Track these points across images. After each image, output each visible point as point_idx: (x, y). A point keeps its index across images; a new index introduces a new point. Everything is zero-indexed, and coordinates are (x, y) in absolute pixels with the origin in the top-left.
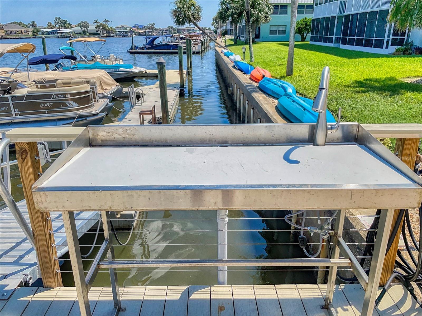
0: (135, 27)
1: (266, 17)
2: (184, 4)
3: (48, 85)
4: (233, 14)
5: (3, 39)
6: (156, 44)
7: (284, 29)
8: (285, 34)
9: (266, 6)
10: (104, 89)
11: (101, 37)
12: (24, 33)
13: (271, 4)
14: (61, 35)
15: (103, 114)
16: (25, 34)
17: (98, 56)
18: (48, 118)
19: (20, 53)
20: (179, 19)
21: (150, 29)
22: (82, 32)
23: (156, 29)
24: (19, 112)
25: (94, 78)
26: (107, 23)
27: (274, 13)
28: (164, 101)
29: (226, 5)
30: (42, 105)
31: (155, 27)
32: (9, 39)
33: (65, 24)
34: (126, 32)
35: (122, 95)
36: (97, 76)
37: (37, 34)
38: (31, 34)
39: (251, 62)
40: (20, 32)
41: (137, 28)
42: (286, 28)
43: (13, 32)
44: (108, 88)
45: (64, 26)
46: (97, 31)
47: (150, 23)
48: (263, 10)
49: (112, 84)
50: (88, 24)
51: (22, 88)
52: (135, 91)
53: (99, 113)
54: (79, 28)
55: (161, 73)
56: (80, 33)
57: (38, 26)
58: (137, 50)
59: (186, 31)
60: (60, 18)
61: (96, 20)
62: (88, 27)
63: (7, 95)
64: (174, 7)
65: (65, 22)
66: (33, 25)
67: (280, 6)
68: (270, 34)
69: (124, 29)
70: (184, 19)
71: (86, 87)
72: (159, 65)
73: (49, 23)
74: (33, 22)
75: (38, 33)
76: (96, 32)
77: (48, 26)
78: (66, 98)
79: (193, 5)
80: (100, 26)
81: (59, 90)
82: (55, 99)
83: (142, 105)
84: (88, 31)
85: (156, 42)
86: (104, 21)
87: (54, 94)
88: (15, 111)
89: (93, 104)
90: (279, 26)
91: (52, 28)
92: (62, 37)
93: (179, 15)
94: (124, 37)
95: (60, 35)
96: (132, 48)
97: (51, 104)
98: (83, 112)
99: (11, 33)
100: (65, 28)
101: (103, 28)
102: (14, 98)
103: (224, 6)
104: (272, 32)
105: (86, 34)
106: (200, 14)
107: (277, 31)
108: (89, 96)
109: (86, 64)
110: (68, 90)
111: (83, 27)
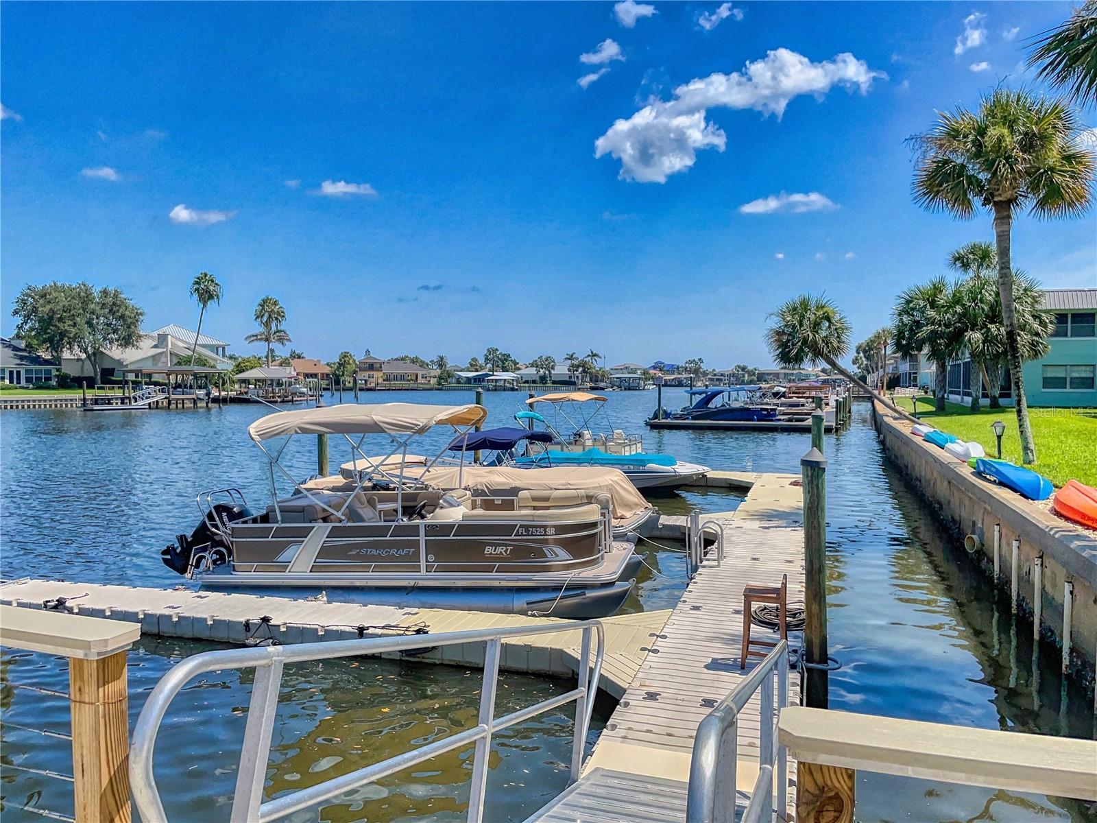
0: (654, 368)
1: (1034, 345)
2: (803, 316)
3: (498, 500)
4: (933, 338)
5: (378, 390)
6: (716, 408)
7: (1090, 375)
8: (1092, 388)
9: (1033, 316)
10: (619, 515)
11: (579, 389)
12: (420, 380)
13: (1047, 312)
14: (494, 384)
15: (627, 585)
16: (423, 381)
17: (587, 434)
18: (496, 584)
19: (452, 425)
20: (789, 352)
21: (690, 372)
22: (538, 378)
23: (704, 372)
24: (436, 564)
25: (600, 487)
26: (594, 360)
27: (1056, 334)
28: (816, 566)
29: (913, 316)
30: (489, 550)
31: (704, 367)
32: (389, 390)
33: (504, 362)
34: (635, 379)
35: (657, 533)
36: (606, 483)
37: (446, 381)
38: (433, 381)
39: (1025, 462)
40: (414, 378)
41: (661, 370)
42: (1094, 372)
43: (399, 377)
44: (628, 514)
45: (503, 367)
46: (570, 377)
47: (692, 359)
48: (1025, 326)
49: (637, 505)
50: (553, 362)
51: (451, 505)
52: (702, 528)
53: (617, 581)
54: (533, 371)
55: (812, 488)
56: (534, 382)
57: (450, 365)
58: (669, 421)
59: (782, 376)
60: (497, 350)
61: (570, 353)
62: (553, 368)
63: (417, 521)
64: (775, 323)
65: (506, 357)
66: (441, 363)
67: (1072, 314)
68: (1044, 388)
69: (629, 373)
70: (801, 350)
71: (591, 513)
72: (809, 468)
73: (472, 359)
74: (442, 358)
75: (449, 380)
76: (567, 379)
77: (471, 365)
78: (546, 537)
79: (828, 319)
80: (578, 366)
81: (533, 516)
82: (520, 538)
83: (718, 566)
84: (550, 377)
85: (716, 403)
86: (589, 356)
87: (521, 526)
88: (427, 561)
89: (602, 555)
90: (1071, 366)
91: (477, 371)
92: (496, 390)
93: (788, 341)
94: (629, 389)
95: (491, 385)
96: (656, 416)
97: (509, 548)
98: (581, 575)
99: (396, 379)
100: (505, 369)
101: (584, 371)
102: (432, 530)
103: (906, 319)
104: (1048, 382)
105: (546, 383)
106: (843, 337)
107: (1066, 378)
108: (596, 534)
109: (562, 450)
110: (552, 517)
111: (542, 368)
